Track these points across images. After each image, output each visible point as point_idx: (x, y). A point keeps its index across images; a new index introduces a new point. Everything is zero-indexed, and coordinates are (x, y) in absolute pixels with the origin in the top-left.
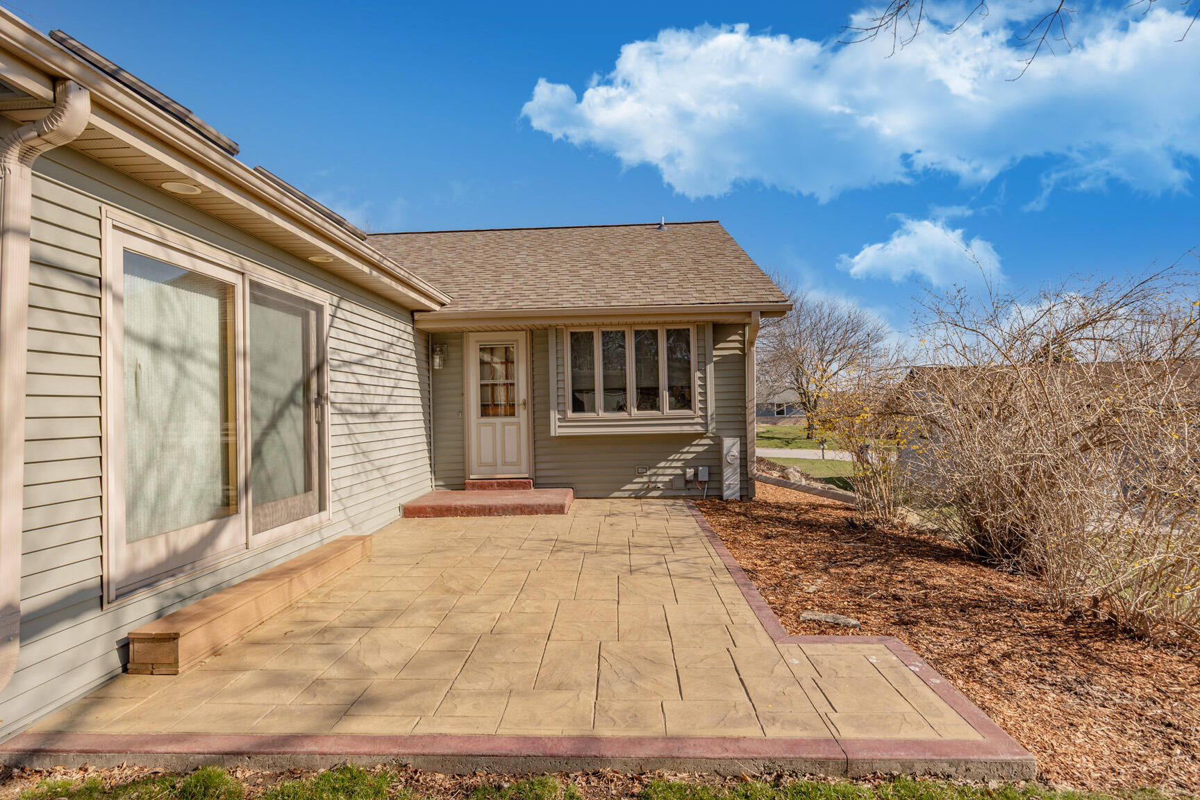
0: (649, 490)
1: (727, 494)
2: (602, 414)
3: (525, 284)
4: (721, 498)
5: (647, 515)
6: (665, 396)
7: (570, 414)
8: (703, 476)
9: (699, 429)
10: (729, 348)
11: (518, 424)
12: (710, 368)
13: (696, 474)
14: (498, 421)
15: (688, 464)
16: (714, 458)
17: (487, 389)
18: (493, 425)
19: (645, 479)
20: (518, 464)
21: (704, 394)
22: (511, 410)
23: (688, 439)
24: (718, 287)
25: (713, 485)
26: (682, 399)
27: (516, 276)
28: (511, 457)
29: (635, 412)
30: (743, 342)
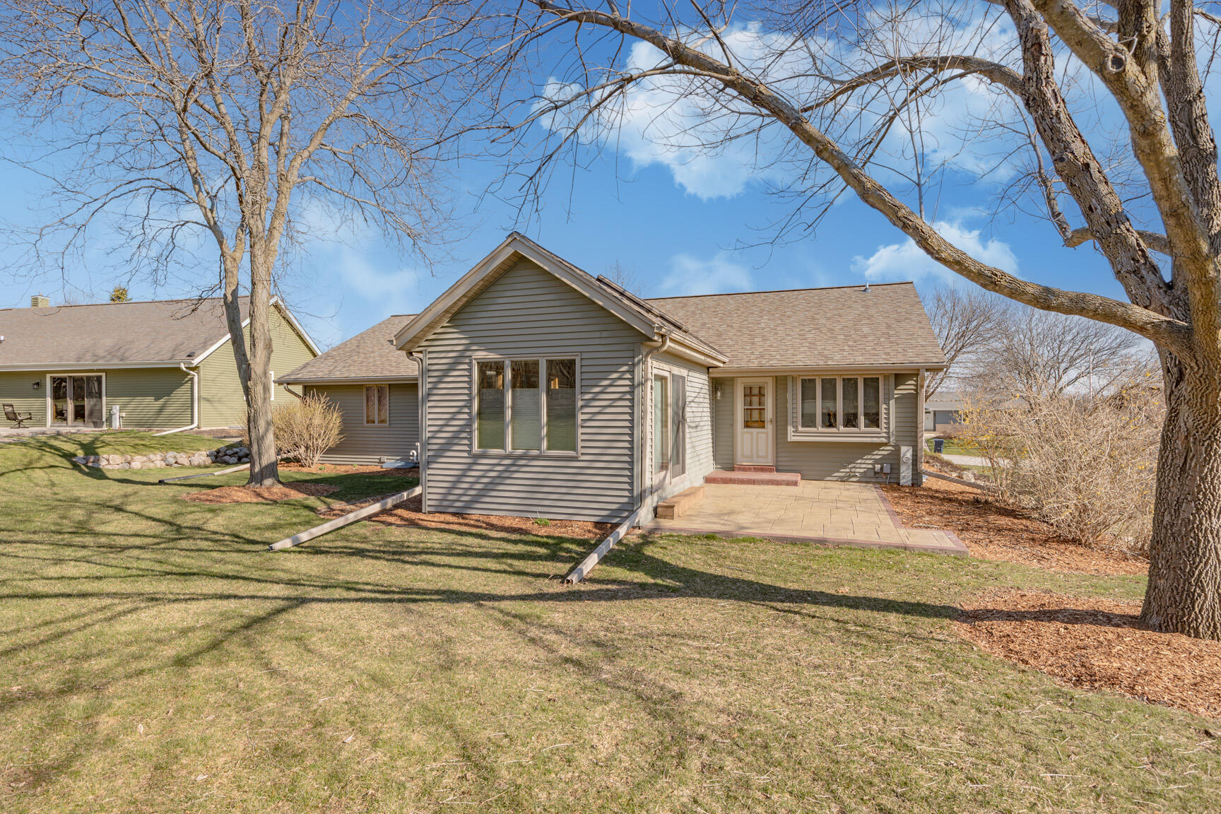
0: (850, 477)
1: (902, 482)
2: (821, 429)
3: (771, 346)
4: (898, 484)
5: (848, 489)
6: (862, 419)
7: (800, 428)
8: (887, 469)
9: (884, 440)
10: (907, 388)
11: (767, 433)
12: (892, 402)
13: (882, 469)
14: (755, 431)
15: (876, 461)
16: (894, 460)
17: (748, 411)
18: (752, 433)
19: (848, 470)
20: (766, 457)
21: (888, 419)
22: (761, 424)
23: (878, 446)
24: (900, 350)
25: (893, 476)
26: (873, 420)
27: (765, 340)
28: (762, 453)
29: (842, 428)
30: (916, 386)
